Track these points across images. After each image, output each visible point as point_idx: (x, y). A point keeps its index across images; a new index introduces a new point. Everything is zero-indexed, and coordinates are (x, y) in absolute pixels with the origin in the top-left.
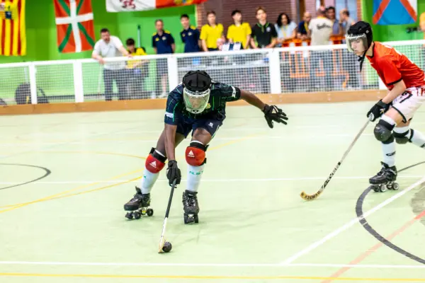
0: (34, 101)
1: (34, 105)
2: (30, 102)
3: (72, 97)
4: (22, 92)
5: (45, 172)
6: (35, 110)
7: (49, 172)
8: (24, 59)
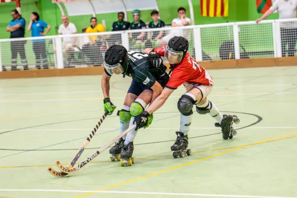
0: (237, 56)
1: (237, 60)
2: (233, 58)
3: (272, 52)
4: (226, 49)
5: (257, 119)
6: (238, 65)
7: (260, 119)
8: (227, 20)
